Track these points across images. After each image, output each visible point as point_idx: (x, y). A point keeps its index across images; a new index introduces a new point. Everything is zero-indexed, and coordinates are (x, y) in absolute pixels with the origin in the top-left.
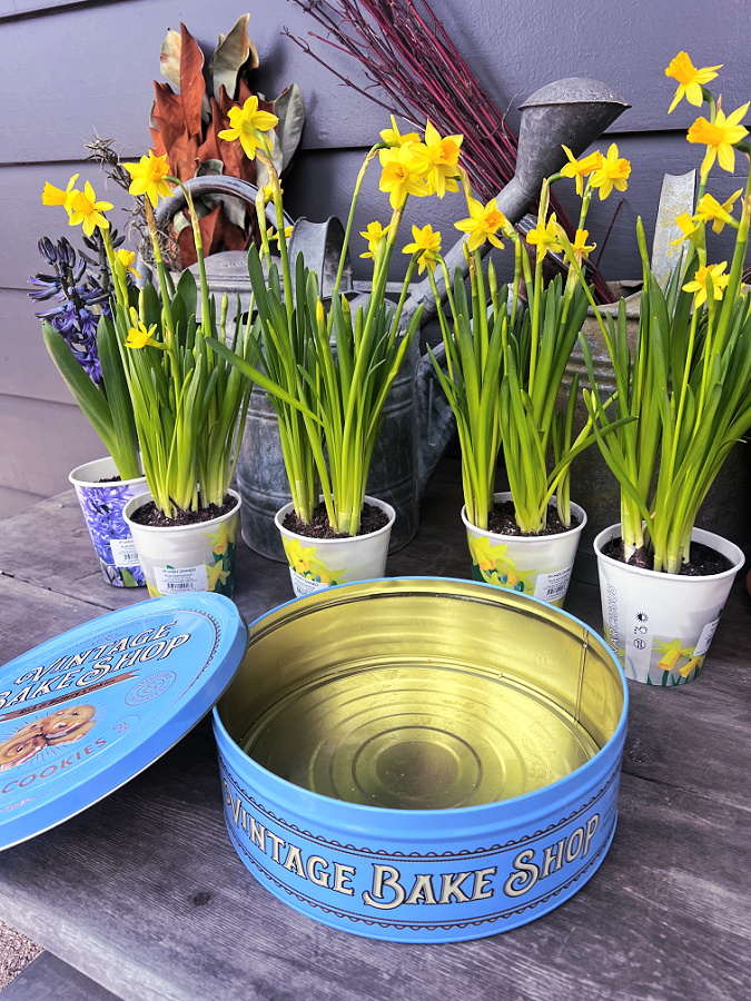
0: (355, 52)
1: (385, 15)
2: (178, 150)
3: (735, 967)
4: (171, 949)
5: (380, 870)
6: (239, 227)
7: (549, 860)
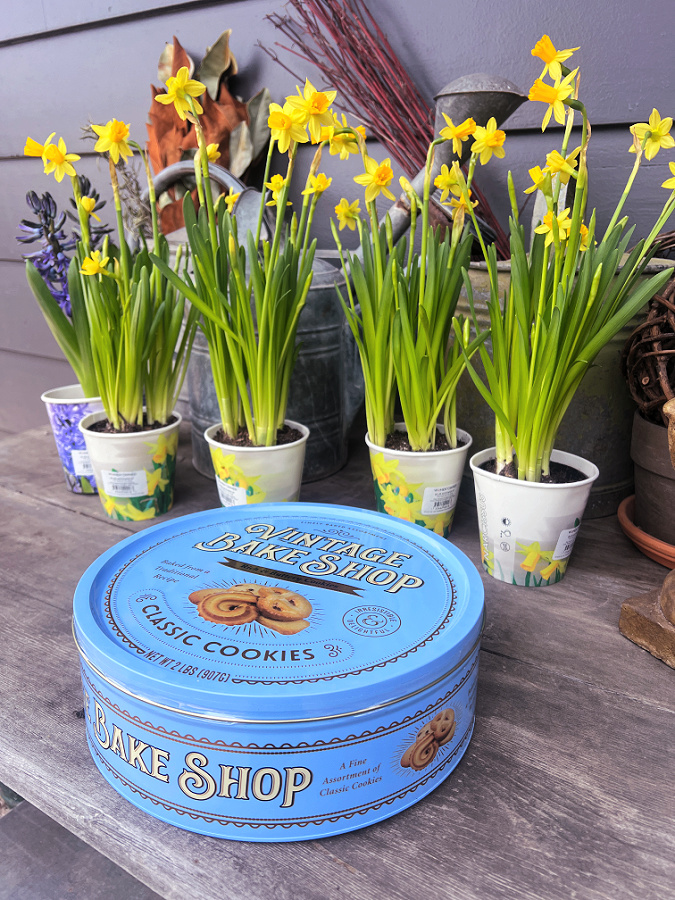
1: (339, 26)
2: (167, 142)
3: (526, 791)
4: (47, 746)
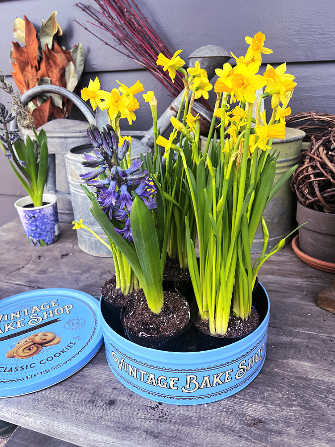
0: (107, 29)
1: (121, 13)
2: (27, 73)
4: (105, 425)
5: (189, 377)
6: (60, 108)
7: (250, 363)
